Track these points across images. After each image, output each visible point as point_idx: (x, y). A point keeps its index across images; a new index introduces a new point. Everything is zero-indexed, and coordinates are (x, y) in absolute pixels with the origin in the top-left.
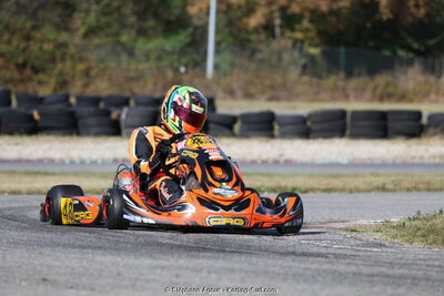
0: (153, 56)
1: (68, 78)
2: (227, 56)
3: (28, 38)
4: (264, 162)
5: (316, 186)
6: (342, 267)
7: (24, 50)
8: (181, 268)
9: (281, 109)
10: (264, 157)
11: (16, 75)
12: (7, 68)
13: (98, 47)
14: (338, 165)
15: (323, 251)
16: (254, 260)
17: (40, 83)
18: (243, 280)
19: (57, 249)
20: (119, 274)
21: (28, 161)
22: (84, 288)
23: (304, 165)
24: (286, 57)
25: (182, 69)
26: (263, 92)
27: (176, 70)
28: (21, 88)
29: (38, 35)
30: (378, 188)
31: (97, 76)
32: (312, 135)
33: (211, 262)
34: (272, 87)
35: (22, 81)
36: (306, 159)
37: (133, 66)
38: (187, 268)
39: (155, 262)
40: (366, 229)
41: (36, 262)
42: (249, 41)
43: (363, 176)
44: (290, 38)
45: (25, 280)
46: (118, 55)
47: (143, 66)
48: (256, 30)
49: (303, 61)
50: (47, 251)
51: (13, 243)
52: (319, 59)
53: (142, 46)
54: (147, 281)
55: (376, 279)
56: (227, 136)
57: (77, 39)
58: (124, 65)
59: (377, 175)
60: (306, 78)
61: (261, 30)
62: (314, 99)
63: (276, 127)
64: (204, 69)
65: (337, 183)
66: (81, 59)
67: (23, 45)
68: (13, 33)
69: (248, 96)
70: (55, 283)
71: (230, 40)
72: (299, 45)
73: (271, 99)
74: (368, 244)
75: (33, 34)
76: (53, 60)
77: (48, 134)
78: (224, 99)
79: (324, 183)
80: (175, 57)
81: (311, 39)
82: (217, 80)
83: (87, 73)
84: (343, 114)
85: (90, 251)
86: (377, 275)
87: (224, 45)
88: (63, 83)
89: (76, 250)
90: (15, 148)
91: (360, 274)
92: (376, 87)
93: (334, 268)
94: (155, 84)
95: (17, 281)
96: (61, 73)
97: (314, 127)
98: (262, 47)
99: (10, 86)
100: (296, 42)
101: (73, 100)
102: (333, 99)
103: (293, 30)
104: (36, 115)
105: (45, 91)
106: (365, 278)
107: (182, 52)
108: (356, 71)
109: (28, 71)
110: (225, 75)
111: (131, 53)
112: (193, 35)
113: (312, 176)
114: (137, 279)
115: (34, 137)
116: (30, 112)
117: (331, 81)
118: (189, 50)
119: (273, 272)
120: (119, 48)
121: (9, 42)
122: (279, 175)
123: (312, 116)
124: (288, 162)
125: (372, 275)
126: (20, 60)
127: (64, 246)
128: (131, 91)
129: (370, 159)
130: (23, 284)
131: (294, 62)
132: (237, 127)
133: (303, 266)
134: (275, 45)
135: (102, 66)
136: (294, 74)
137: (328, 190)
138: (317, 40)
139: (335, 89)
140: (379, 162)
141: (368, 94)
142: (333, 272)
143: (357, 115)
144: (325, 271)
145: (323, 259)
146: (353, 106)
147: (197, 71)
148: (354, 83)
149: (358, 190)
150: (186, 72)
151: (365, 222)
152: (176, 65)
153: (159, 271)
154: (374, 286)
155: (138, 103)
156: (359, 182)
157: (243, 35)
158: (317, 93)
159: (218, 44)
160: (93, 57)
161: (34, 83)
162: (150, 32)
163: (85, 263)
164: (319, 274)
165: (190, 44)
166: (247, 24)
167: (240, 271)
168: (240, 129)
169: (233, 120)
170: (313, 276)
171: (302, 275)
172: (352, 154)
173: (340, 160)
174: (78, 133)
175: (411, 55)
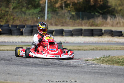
0: (31, 14)
1: (9, 20)
2: (50, 15)
5: (75, 49)
6: (86, 70)
8: (44, 70)
9: (65, 28)
13: (16, 12)
16: (63, 68)
17: (1, 21)
18: (60, 73)
19: (10, 65)
20: (28, 72)
22: (19, 75)
24: (66, 15)
25: (39, 18)
26: (60, 24)
31: (16, 20)
32: (73, 35)
33: (52, 69)
34: (62, 23)
36: (72, 42)
37: (26, 17)
39: (37, 69)
41: (5, 69)
42: (56, 11)
44: (67, 10)
45: (3, 73)
46: (22, 14)
47: (28, 17)
48: (58, 8)
49: (70, 16)
50: (8, 66)
53: (28, 12)
54: (36, 74)
57: (11, 10)
58: (23, 17)
59: (91, 46)
60: (71, 20)
62: (74, 26)
63: (64, 33)
64: (44, 18)
66: (12, 15)
69: (56, 25)
70: (11, 74)
72: (69, 12)
73: (62, 26)
74: (92, 64)
76: (5, 16)
77: (4, 35)
78: (50, 26)
79: (77, 48)
80: (37, 15)
81: (73, 10)
82: (48, 21)
83: (13, 19)
84: (81, 30)
85: (19, 66)
88: (7, 22)
89: (15, 66)
91: (91, 72)
92: (90, 23)
93: (84, 70)
94: (31, 22)
95: (1, 74)
96: (7, 19)
97: (74, 33)
98: (60, 12)
101: (10, 26)
102: (78, 26)
103: (67, 8)
104: (1, 30)
105: (2, 24)
107: (39, 13)
108: (84, 19)
110: (50, 19)
111: (25, 13)
112: (41, 9)
113: (74, 46)
114: (33, 73)
117: (78, 21)
118: (41, 13)
119: (68, 71)
120: (22, 12)
123: (73, 30)
125: (94, 72)
128: (25, 23)
130: (3, 74)
131: (68, 16)
132: (54, 33)
133: (76, 70)
134: (63, 11)
135: (17, 17)
136: (68, 19)
138: (74, 10)
139: (79, 23)
140: (91, 42)
141: (88, 25)
142: (84, 71)
143: (85, 30)
144: (82, 71)
146: (84, 28)
147: (42, 18)
148: (84, 22)
149: (87, 50)
150: (40, 19)
151: (90, 58)
152: (37, 17)
153: (38, 71)
154: (95, 75)
155: (27, 27)
157: (55, 9)
158: (74, 24)
159: (48, 11)
160: (15, 15)
162: (30, 8)
163: (18, 69)
164: (80, 72)
165: (40, 11)
166: (56, 6)
167: (60, 71)
168: (55, 34)
169: (53, 31)
170: (79, 73)
171: (76, 72)
172: (84, 40)
173: (81, 42)
174: (12, 35)
175: (99, 14)
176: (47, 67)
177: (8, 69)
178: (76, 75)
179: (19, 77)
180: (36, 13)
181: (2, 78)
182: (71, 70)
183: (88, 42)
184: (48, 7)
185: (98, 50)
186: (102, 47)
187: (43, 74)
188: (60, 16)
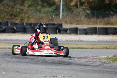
0: (46, 12)
2: (65, 13)
3: (13, 8)
4: (75, 41)
5: (89, 47)
6: (96, 69)
7: (12, 11)
8: (53, 68)
9: (79, 27)
10: (75, 39)
11: (10, 17)
12: (7, 15)
13: (31, 10)
14: (95, 42)
15: (91, 64)
16: (73, 66)
17: (16, 19)
18: (70, 72)
19: (21, 63)
20: (37, 70)
21: (13, 40)
22: (28, 73)
23: (86, 42)
24: (81, 13)
25: (54, 16)
26: (75, 23)
27: (52, 16)
28: (11, 21)
29: (16, 7)
30: (105, 48)
31: (31, 18)
32: (88, 34)
33: (61, 67)
34: (77, 21)
35: (11, 19)
36: (86, 40)
37: (41, 15)
38: (55, 69)
39: (47, 67)
40: (102, 59)
41: (15, 67)
42: (71, 9)
43: (101, 45)
44: (82, 8)
45: (12, 71)
46: (37, 12)
47: (43, 15)
48: (73, 6)
49: (85, 14)
50: (18, 64)
51: (9, 62)
52: (90, 14)
53: (43, 10)
54: (45, 72)
55: (105, 72)
56: (66, 34)
57: (26, 8)
58: (38, 15)
59: (105, 44)
60: (86, 19)
62: (89, 24)
63: (78, 31)
64: (59, 16)
65: (94, 46)
66: (27, 13)
67: (12, 9)
68: (9, 6)
69: (71, 23)
70: (20, 72)
71: (66, 8)
72: (84, 10)
73: (77, 24)
74: (103, 63)
75: (14, 7)
76: (20, 14)
77: (18, 33)
78: (64, 24)
79: (91, 46)
81: (87, 8)
82: (63, 19)
83: (28, 17)
84: (96, 28)
85: (29, 64)
86: (105, 71)
87: (64, 10)
88: (22, 20)
89: (26, 64)
90: (9, 36)
93: (94, 69)
94: (46, 20)
95: (10, 72)
96: (22, 17)
97: (88, 32)
98: (75, 10)
99: (8, 20)
100: (83, 9)
101: (25, 24)
102: (93, 24)
103: (83, 6)
104: (15, 28)
105: (17, 22)
106: (102, 72)
107: (54, 11)
108: (99, 17)
109: (13, 16)
110: (65, 18)
111: (40, 12)
112: (56, 7)
113: (88, 44)
114: (42, 71)
115: (14, 34)
116: (13, 27)
117: (93, 19)
118: (56, 11)
119: (78, 70)
120: (37, 11)
121: (8, 9)
122: (79, 44)
123: (88, 29)
124: (82, 41)
125: (104, 71)
126: (11, 14)
127: (23, 62)
128: (40, 22)
129: (103, 40)
130: (12, 72)
131: (83, 15)
132: (68, 32)
133: (86, 68)
134: (78, 10)
135: (32, 15)
136: (83, 18)
137: (92, 48)
138: (89, 9)
139: (94, 22)
140: (105, 41)
141: (102, 23)
142: (94, 70)
143: (99, 28)
144: (91, 70)
145: (91, 67)
146: (98, 26)
147: (58, 17)
148: (99, 20)
149: (100, 48)
150: (55, 17)
151: (102, 57)
152: (52, 15)
153: (48, 69)
154: (104, 74)
156: (100, 46)
157: (70, 7)
158: (89, 23)
159: (63, 10)
160: (30, 13)
161: (15, 20)
162: (45, 6)
163: (28, 67)
165: (55, 9)
166: (71, 4)
167: (69, 69)
169: (67, 30)
170: (88, 71)
171: (85, 71)
172: (98, 39)
173: (95, 40)
174: (26, 33)
175: (114, 13)
177: (18, 67)
178: (85, 74)
179: (28, 75)
180: (51, 12)
181: (11, 76)
182: (80, 69)
183: (103, 41)
184: (63, 6)
185: (111, 48)
186: (115, 45)
187: (52, 73)
188: (74, 14)
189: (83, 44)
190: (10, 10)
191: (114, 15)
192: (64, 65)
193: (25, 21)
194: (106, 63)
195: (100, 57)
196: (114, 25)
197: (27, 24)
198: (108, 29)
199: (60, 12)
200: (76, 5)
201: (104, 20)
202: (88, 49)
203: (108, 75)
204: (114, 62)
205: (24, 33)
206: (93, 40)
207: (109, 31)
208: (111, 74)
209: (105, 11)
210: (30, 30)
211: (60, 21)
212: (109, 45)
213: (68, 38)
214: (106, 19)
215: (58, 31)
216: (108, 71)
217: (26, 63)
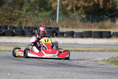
0: (43, 17)
1: (22, 22)
2: (62, 17)
3: (12, 12)
4: (72, 44)
5: (85, 50)
6: (95, 70)
7: (11, 15)
8: (55, 70)
9: (76, 30)
10: (72, 42)
11: (9, 21)
12: (7, 20)
13: (29, 14)
14: (90, 45)
15: (89, 66)
17: (15, 23)
18: (71, 73)
19: (23, 65)
20: (40, 71)
22: (32, 75)
23: (81, 45)
24: (77, 18)
25: (50, 20)
26: (71, 26)
27: (49, 21)
28: (10, 24)
29: (14, 11)
30: (101, 51)
31: (29, 22)
32: (83, 37)
33: (62, 69)
34: (73, 25)
35: (10, 23)
36: (82, 43)
37: (38, 19)
38: (56, 70)
39: (48, 69)
40: (99, 61)
41: (19, 68)
42: (67, 13)
43: (97, 47)
44: (77, 13)
45: (17, 73)
46: (34, 16)
47: (40, 19)
48: (69, 11)
49: (81, 19)
50: (21, 65)
52: (85, 18)
53: (40, 14)
54: (47, 73)
56: (62, 37)
57: (24, 12)
58: (36, 19)
60: (81, 23)
61: (70, 11)
63: (74, 35)
64: (56, 20)
65: (90, 49)
66: (25, 17)
67: (10, 14)
68: (8, 11)
69: (67, 27)
70: (24, 73)
71: (63, 13)
72: (79, 15)
73: (73, 28)
74: (100, 65)
76: (18, 18)
77: (17, 36)
78: (61, 28)
79: (87, 49)
81: (83, 13)
82: (59, 23)
83: (26, 21)
84: (91, 32)
85: (32, 65)
87: (61, 15)
88: (21, 23)
90: (9, 39)
92: (99, 25)
93: (93, 70)
94: (43, 24)
95: (15, 73)
96: (20, 21)
97: (84, 35)
99: (7, 24)
100: (79, 14)
101: (23, 28)
102: (88, 28)
104: (14, 32)
105: (16, 25)
106: (101, 73)
107: (50, 16)
108: (94, 21)
109: (12, 20)
110: (61, 22)
111: (37, 16)
112: (53, 11)
114: (44, 73)
115: (14, 37)
116: (13, 31)
117: (88, 23)
118: (52, 15)
119: (78, 71)
120: (34, 15)
121: (7, 13)
122: (75, 47)
123: (83, 32)
124: (77, 44)
125: (103, 72)
126: (10, 18)
129: (98, 43)
130: (16, 73)
131: (78, 19)
133: (85, 70)
135: (30, 19)
136: (78, 22)
137: (88, 51)
138: (84, 13)
139: (88, 26)
140: (100, 44)
141: (97, 27)
142: (93, 72)
143: (94, 32)
146: (93, 30)
147: (54, 21)
148: (93, 24)
150: (51, 21)
151: (99, 59)
152: (49, 19)
153: (50, 71)
156: (96, 49)
157: (66, 12)
158: (84, 27)
159: (59, 14)
160: (28, 17)
162: (42, 11)
164: (90, 72)
165: (52, 14)
168: (66, 35)
169: (64, 33)
171: (86, 72)
172: (93, 42)
173: (90, 43)
174: (25, 36)
175: (108, 17)
176: (58, 67)
177: (21, 68)
179: (32, 76)
180: (48, 16)
181: (16, 77)
182: (80, 70)
184: (60, 10)
185: (106, 51)
186: (110, 48)
187: (55, 74)
188: (70, 18)
189: (79, 47)
190: (9, 14)
191: (107, 19)
192: (65, 67)
193: (24, 25)
194: (104, 65)
195: (97, 59)
196: (108, 29)
197: (25, 27)
198: (103, 33)
199: (56, 16)
200: (72, 10)
201: (98, 25)
202: (84, 52)
203: (108, 76)
204: (111, 64)
205: (23, 36)
206: (89, 43)
207: (103, 35)
208: (110, 75)
209: (100, 16)
210: (28, 33)
211: (57, 25)
212: (104, 48)
213: (65, 41)
214: (100, 23)
215: (55, 34)
216: (107, 73)
217: (29, 64)
